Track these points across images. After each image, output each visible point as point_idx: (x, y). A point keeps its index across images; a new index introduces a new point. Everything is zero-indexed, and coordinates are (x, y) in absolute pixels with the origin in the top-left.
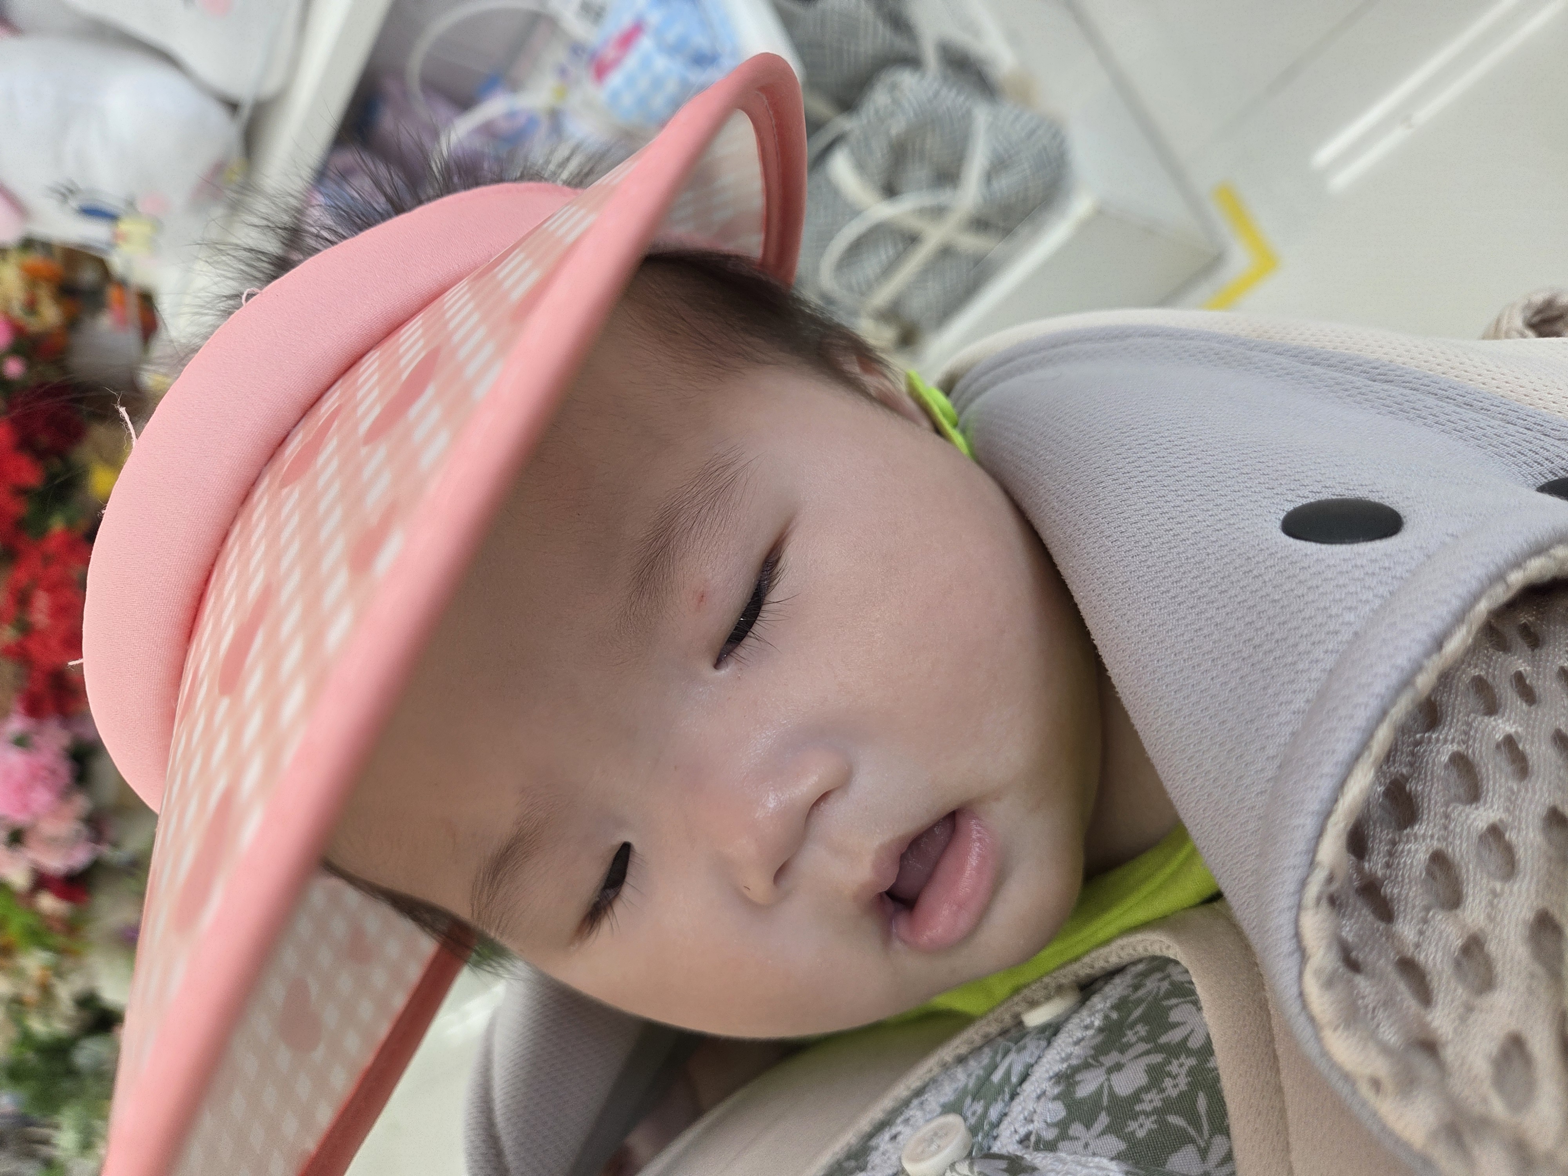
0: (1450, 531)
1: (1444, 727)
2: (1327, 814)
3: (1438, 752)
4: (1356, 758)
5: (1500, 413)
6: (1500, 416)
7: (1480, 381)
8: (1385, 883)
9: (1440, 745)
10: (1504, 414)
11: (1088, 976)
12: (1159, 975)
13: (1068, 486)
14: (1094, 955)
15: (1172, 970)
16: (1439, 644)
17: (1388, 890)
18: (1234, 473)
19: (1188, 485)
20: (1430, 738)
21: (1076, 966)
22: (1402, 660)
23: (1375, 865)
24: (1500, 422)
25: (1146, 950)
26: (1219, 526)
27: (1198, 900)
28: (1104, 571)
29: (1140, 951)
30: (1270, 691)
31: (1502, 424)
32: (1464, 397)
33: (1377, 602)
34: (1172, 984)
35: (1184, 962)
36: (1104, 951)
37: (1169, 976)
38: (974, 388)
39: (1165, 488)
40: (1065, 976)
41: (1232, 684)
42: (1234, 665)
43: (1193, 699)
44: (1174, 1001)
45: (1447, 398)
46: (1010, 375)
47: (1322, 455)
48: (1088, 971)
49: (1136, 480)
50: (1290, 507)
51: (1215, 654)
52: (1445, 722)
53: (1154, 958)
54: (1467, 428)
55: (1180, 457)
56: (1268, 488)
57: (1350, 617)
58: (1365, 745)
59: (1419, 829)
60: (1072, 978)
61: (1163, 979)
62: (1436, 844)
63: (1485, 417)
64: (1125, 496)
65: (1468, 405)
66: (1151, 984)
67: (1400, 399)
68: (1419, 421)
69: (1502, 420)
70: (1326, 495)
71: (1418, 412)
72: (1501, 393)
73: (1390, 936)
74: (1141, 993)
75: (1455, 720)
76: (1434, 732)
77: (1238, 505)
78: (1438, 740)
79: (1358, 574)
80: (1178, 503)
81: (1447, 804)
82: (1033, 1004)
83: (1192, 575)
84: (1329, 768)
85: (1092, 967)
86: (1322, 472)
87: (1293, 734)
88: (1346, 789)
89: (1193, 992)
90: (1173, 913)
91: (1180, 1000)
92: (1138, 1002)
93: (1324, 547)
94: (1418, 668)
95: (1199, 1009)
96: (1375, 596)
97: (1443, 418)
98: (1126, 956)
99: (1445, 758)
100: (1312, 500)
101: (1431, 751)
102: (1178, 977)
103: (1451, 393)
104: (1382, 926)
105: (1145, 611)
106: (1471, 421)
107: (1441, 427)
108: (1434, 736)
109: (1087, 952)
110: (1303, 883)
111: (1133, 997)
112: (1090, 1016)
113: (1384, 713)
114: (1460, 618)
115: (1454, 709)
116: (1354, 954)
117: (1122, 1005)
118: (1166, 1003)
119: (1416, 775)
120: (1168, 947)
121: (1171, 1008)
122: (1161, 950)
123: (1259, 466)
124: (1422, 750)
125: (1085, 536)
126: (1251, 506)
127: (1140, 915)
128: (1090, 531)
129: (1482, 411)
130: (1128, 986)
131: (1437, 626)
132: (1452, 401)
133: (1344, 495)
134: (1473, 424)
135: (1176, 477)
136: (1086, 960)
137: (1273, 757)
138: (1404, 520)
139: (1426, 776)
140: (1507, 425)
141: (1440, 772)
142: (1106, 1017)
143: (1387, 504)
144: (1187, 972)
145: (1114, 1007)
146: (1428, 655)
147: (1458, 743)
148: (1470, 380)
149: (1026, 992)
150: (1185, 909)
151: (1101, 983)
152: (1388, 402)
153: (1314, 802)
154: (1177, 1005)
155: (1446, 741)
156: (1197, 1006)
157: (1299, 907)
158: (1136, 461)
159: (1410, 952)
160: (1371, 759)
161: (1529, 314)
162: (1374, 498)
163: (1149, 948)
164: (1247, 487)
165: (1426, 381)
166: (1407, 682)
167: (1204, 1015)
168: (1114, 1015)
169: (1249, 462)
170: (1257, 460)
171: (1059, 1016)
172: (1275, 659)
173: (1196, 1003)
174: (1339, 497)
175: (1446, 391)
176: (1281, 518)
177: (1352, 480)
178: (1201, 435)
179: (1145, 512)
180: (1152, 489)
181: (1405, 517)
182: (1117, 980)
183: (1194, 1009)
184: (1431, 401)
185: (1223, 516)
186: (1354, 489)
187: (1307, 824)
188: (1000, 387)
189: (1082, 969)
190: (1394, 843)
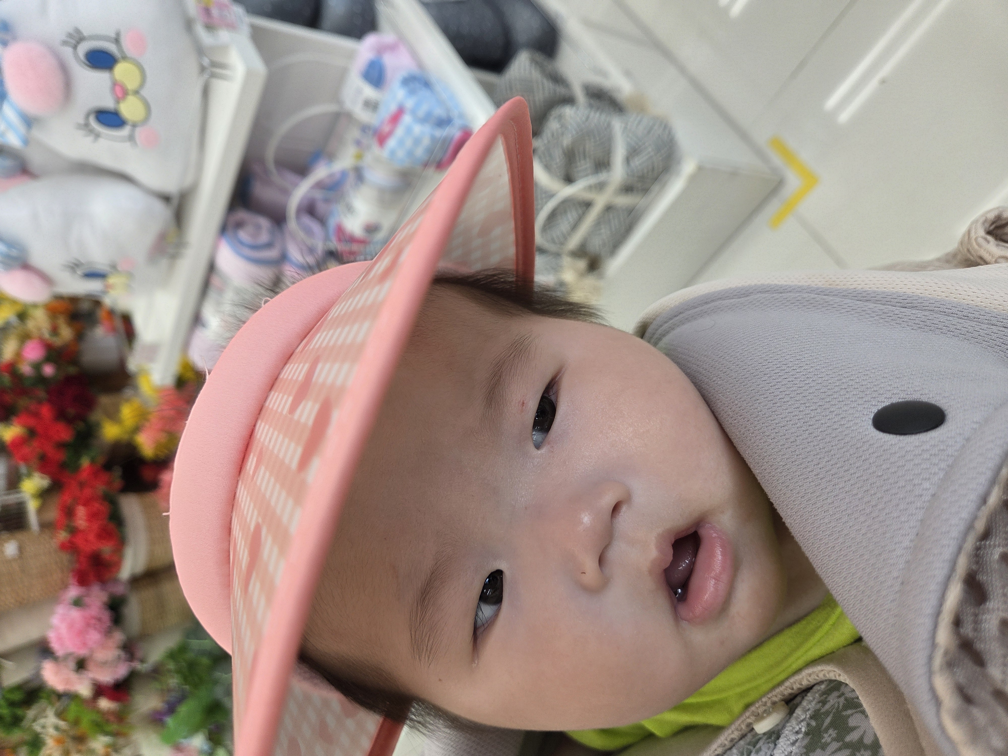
0: (975, 420)
1: (992, 537)
2: (938, 614)
3: (991, 554)
4: (948, 579)
5: (986, 320)
6: (986, 321)
7: (970, 299)
8: (975, 640)
9: (992, 548)
10: (988, 320)
11: (790, 694)
12: (836, 694)
13: (736, 402)
14: (792, 680)
15: (843, 689)
16: (984, 500)
17: (980, 646)
18: (837, 389)
19: (811, 399)
20: (985, 545)
21: (782, 689)
22: (965, 515)
23: (967, 630)
24: (987, 326)
25: (824, 675)
26: (835, 427)
27: (852, 640)
28: (770, 458)
29: (821, 676)
30: (888, 535)
31: (989, 326)
32: (963, 312)
33: (941, 475)
34: (846, 699)
35: (852, 685)
36: (797, 677)
37: (843, 694)
38: (659, 331)
39: (797, 402)
40: (776, 696)
41: (863, 531)
42: (862, 519)
43: (841, 540)
44: (849, 712)
45: (952, 313)
46: (682, 323)
47: (887, 371)
48: (790, 691)
49: (778, 397)
50: (875, 410)
51: (849, 511)
52: (992, 533)
53: (831, 681)
54: (968, 332)
55: (802, 380)
56: (860, 398)
57: (926, 485)
58: (953, 569)
59: (991, 605)
60: (780, 697)
61: (839, 697)
62: (1002, 614)
63: (978, 324)
64: (774, 409)
65: (966, 316)
66: (833, 700)
67: (923, 318)
68: (938, 331)
69: (988, 324)
70: (895, 400)
71: (936, 325)
72: (984, 306)
73: (986, 677)
74: (827, 707)
75: (998, 532)
76: (986, 541)
77: (844, 411)
78: (990, 546)
79: (926, 456)
80: (807, 412)
81: (1003, 587)
82: (759, 717)
83: (825, 460)
84: (934, 587)
85: (793, 689)
86: (890, 384)
87: (907, 562)
88: (946, 597)
89: (860, 705)
90: (837, 650)
91: (854, 711)
92: (827, 713)
93: (902, 438)
94: (975, 518)
95: (867, 716)
96: (939, 469)
97: (952, 328)
98: (812, 680)
99: (996, 556)
100: (888, 404)
101: (987, 554)
102: (849, 695)
103: (954, 310)
104: (978, 669)
105: (800, 484)
106: (969, 327)
107: (952, 333)
108: (987, 543)
109: (787, 679)
110: (930, 658)
111: (823, 710)
112: (798, 725)
113: (960, 549)
114: (993, 482)
115: (996, 523)
116: (965, 690)
117: (816, 716)
118: (844, 713)
119: (981, 569)
120: (840, 675)
121: (849, 716)
122: (835, 677)
123: (851, 383)
124: (982, 553)
125: (753, 435)
126: (851, 411)
127: (816, 652)
128: (757, 432)
129: (975, 319)
130: (819, 702)
131: (981, 490)
132: (955, 315)
133: (906, 398)
134: (971, 329)
135: (803, 394)
136: (787, 684)
137: (897, 578)
138: (946, 413)
139: (987, 570)
140: (992, 327)
141: (996, 566)
142: (808, 725)
143: (933, 402)
144: (854, 691)
145: (811, 718)
146: (979, 508)
147: (1003, 546)
148: (964, 299)
149: (753, 708)
150: (844, 647)
151: (798, 699)
152: (917, 322)
153: (928, 608)
154: (852, 715)
155: (995, 546)
156: (865, 714)
157: (930, 673)
158: (776, 385)
159: (999, 685)
160: (957, 577)
161: (987, 225)
162: (924, 399)
163: (827, 675)
164: (846, 398)
165: (937, 304)
166: (970, 527)
167: (871, 722)
168: (814, 723)
169: (844, 381)
170: (849, 378)
171: (777, 725)
172: (886, 514)
173: (863, 712)
174: (903, 400)
175: (951, 309)
176: (872, 417)
177: (909, 388)
178: (811, 364)
179: (788, 419)
180: (790, 403)
181: (946, 410)
182: (810, 696)
183: (863, 717)
184: (943, 318)
185: (836, 419)
186: (911, 394)
187: (928, 622)
188: (677, 331)
189: (786, 690)
190: (976, 615)
